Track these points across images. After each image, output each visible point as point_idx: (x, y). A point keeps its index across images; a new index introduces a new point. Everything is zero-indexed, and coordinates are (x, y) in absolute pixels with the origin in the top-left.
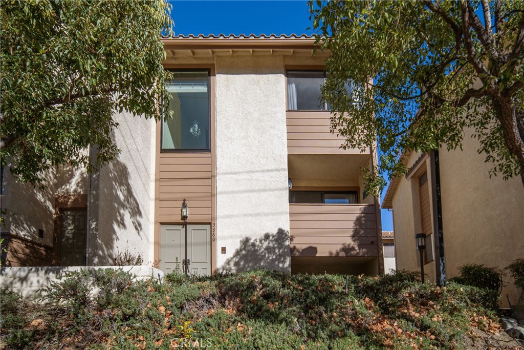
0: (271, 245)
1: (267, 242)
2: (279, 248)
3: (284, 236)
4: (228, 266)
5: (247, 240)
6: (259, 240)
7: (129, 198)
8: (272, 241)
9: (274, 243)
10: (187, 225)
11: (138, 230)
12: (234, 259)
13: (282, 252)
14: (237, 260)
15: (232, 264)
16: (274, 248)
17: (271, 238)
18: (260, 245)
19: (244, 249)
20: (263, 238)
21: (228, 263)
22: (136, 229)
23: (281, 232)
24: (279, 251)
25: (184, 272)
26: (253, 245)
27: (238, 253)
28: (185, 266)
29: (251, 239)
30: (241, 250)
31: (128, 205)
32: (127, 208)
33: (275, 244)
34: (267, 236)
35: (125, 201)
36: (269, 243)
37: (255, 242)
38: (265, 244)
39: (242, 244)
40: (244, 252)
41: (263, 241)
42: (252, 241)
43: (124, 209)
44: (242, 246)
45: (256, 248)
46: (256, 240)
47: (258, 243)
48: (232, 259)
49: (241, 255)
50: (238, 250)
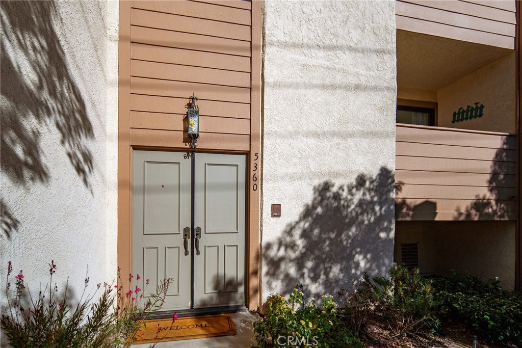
0: (368, 197)
1: (362, 192)
2: (381, 204)
3: (390, 181)
4: (288, 239)
5: (327, 187)
6: (348, 187)
7: (55, 79)
8: (369, 190)
9: (373, 194)
10: (196, 154)
11: (84, 172)
12: (302, 224)
13: (385, 211)
14: (307, 225)
15: (297, 233)
16: (372, 203)
17: (368, 183)
18: (349, 197)
19: (320, 203)
20: (354, 183)
21: (290, 231)
22: (80, 170)
23: (385, 173)
24: (381, 209)
25: (186, 254)
26: (337, 196)
27: (308, 212)
28: (189, 241)
29: (333, 186)
30: (314, 207)
31: (51, 103)
32: (49, 114)
33: (375, 196)
34: (361, 181)
35: (40, 88)
36: (364, 194)
37: (341, 191)
38: (358, 196)
39: (317, 194)
40: (319, 210)
41: (354, 190)
42: (334, 189)
43: (38, 117)
44: (315, 199)
45: (342, 202)
46: (341, 188)
47: (345, 194)
48: (297, 223)
49: (314, 216)
50: (307, 206)
